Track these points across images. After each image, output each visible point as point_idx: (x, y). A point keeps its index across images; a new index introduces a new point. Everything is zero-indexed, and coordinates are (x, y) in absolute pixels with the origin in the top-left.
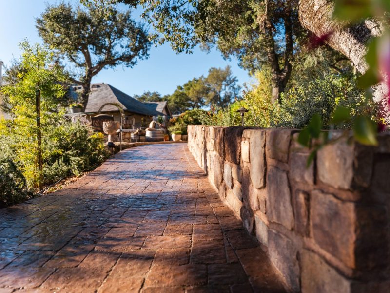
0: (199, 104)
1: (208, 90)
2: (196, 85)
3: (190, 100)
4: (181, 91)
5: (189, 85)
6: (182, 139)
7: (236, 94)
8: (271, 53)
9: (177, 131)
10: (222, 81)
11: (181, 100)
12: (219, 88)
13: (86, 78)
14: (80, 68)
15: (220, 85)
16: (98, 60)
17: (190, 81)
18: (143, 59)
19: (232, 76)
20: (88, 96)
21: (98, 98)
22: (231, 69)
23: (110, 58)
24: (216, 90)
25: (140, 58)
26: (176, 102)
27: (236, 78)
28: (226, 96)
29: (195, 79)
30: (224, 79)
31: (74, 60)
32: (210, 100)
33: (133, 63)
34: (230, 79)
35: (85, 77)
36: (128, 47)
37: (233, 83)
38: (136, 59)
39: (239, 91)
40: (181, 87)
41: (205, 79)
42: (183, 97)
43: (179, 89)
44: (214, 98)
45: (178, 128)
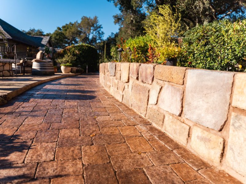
0: (73, 42)
1: (80, 32)
2: (71, 27)
3: (66, 38)
4: (60, 31)
5: (66, 27)
6: (71, 72)
7: (100, 38)
9: (66, 63)
10: (91, 26)
12: (89, 31)
17: (67, 24)
19: (99, 24)
22: (98, 19)
24: (86, 33)
26: (56, 39)
27: (101, 25)
28: (93, 38)
29: (71, 23)
30: (93, 25)
32: (82, 40)
34: (97, 26)
37: (99, 29)
39: (103, 36)
40: (60, 28)
41: (78, 24)
42: (61, 36)
43: (58, 30)
44: (84, 39)
45: (67, 60)
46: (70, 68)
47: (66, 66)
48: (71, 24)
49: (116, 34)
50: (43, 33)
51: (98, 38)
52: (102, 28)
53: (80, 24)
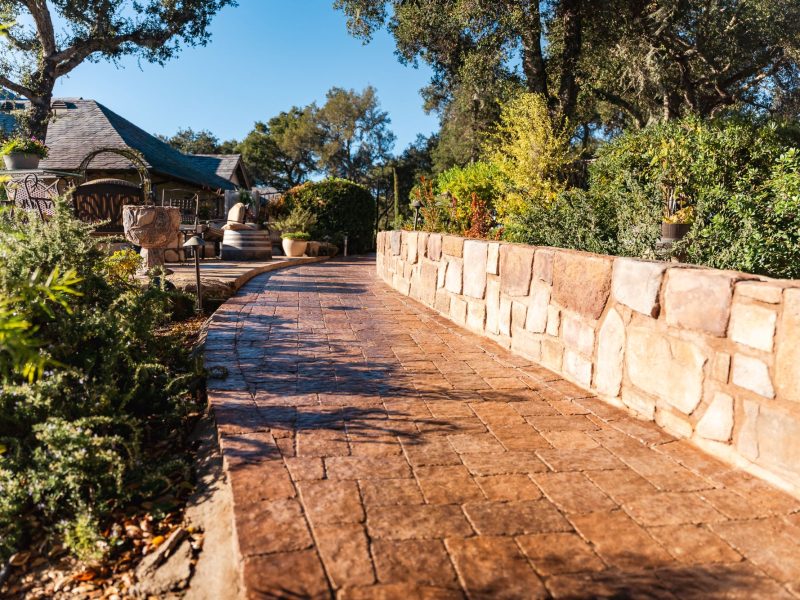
0: (302, 166)
1: (324, 136)
2: (297, 122)
3: (282, 154)
4: (262, 134)
5: (280, 123)
6: (307, 253)
7: (384, 151)
9: (294, 231)
10: (356, 118)
11: (263, 153)
12: (349, 133)
13: (41, 78)
14: (21, 52)
15: (352, 128)
16: (72, 35)
17: (284, 114)
18: (193, 44)
19: (379, 110)
20: (46, 125)
21: (71, 135)
22: (375, 95)
23: (105, 34)
24: (342, 137)
25: (186, 40)
26: (252, 159)
27: (386, 114)
28: (361, 151)
29: (295, 111)
30: (361, 115)
32: (328, 159)
33: (167, 53)
34: (373, 115)
35: (37, 75)
36: (154, 10)
37: (379, 126)
38: (176, 41)
39: (391, 144)
40: (265, 126)
41: (318, 110)
42: (268, 148)
43: (259, 130)
44: (335, 155)
45: (297, 222)
46: (304, 245)
47: (296, 239)
48: (297, 113)
49: (433, 137)
50: (216, 141)
51: (376, 152)
52: (389, 121)
53: (323, 112)
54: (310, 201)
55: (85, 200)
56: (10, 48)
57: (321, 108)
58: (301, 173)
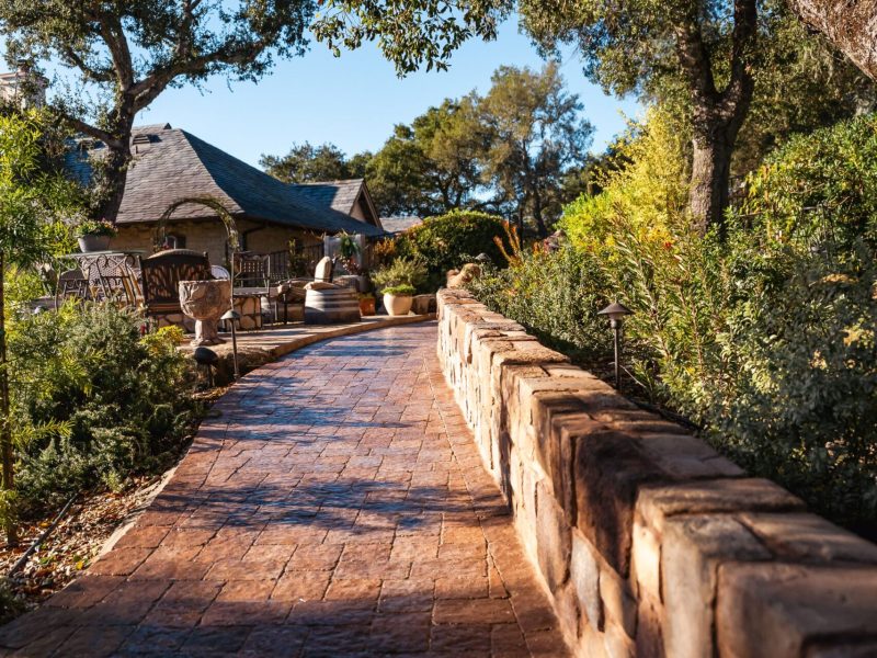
0: (463, 180)
1: (490, 136)
2: (452, 120)
3: (433, 166)
4: (405, 141)
5: (429, 123)
6: (414, 309)
7: (577, 149)
8: (688, 42)
9: (400, 283)
10: (533, 108)
11: (405, 168)
12: (524, 129)
13: (118, 117)
14: (97, 84)
15: (529, 122)
16: (151, 62)
17: (434, 109)
18: (288, 55)
19: (565, 93)
20: (125, 172)
21: (154, 176)
22: (560, 72)
23: (189, 55)
24: (515, 135)
25: (281, 51)
26: (390, 177)
27: (576, 97)
28: (544, 153)
29: (448, 105)
30: (541, 102)
31: (79, 62)
32: (495, 168)
33: (260, 68)
34: (557, 101)
35: (114, 113)
36: (242, 16)
37: (567, 115)
38: (269, 55)
39: (588, 139)
40: (408, 129)
41: (480, 100)
42: (413, 159)
43: (399, 136)
44: (506, 162)
45: (402, 274)
46: (408, 300)
47: (398, 294)
48: (451, 107)
50: (342, 156)
52: (581, 107)
53: (488, 100)
54: (429, 243)
55: (153, 273)
56: (85, 81)
57: (484, 97)
58: (462, 190)
